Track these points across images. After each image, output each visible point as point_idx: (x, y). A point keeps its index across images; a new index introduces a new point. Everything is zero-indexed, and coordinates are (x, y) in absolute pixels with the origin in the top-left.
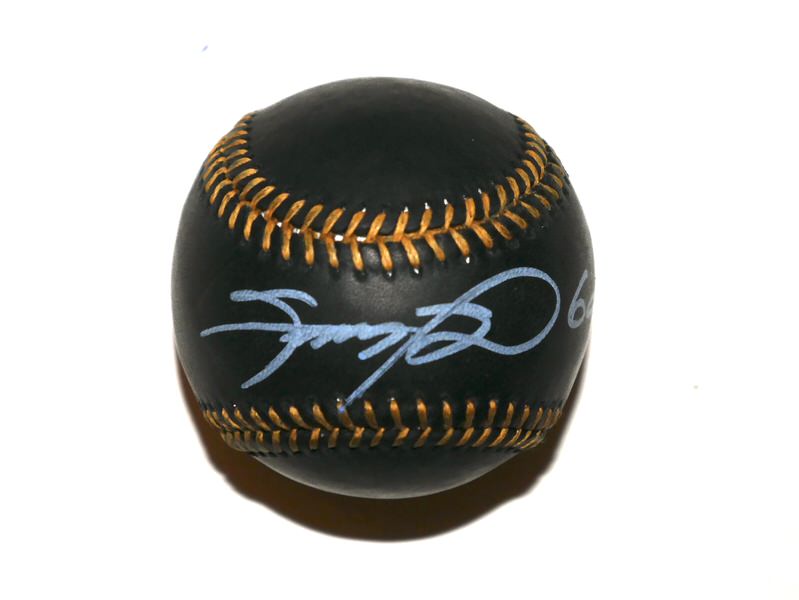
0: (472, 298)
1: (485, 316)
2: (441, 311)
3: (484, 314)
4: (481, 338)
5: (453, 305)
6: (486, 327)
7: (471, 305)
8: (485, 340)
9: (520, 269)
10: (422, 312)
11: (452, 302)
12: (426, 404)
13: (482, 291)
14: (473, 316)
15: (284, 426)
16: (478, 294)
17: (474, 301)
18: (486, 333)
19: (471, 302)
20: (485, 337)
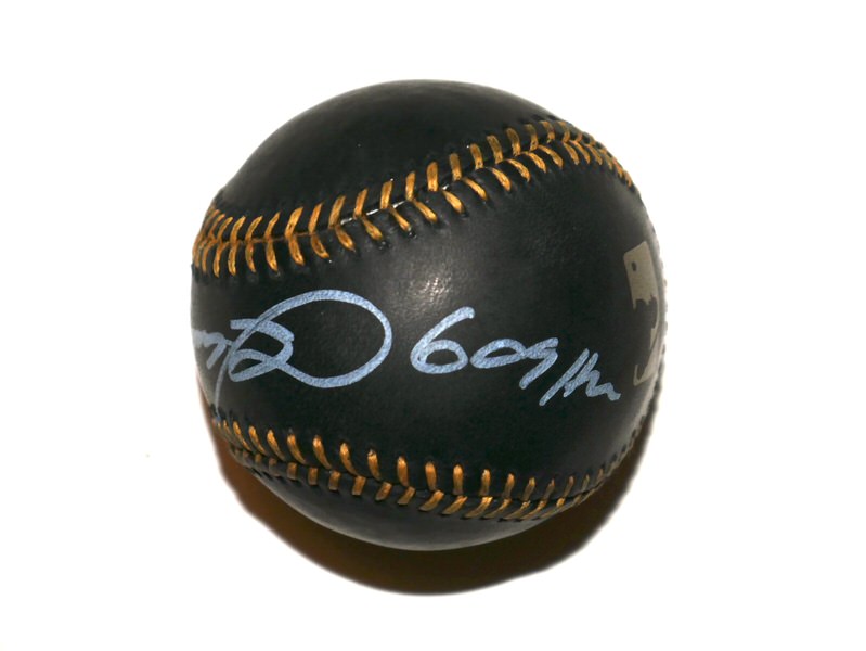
0: (274, 316)
1: (287, 338)
2: (247, 326)
3: (285, 336)
4: (284, 363)
5: (257, 321)
6: (287, 351)
7: (273, 324)
8: (289, 366)
9: (331, 292)
10: (236, 325)
11: (256, 317)
13: (284, 310)
14: (274, 336)
16: (280, 313)
17: (276, 320)
18: (288, 358)
19: (273, 320)
20: (288, 362)
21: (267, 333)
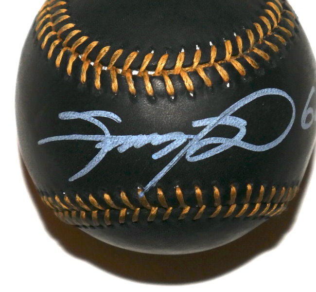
0: (232, 113)
2: (210, 123)
6: (243, 132)
7: (231, 117)
8: (242, 142)
10: (196, 124)
11: (218, 116)
12: (201, 189)
13: (239, 107)
14: (233, 125)
15: (100, 208)
16: (236, 109)
17: (233, 115)
18: (242, 137)
19: (232, 115)
20: (242, 140)
21: (227, 124)
